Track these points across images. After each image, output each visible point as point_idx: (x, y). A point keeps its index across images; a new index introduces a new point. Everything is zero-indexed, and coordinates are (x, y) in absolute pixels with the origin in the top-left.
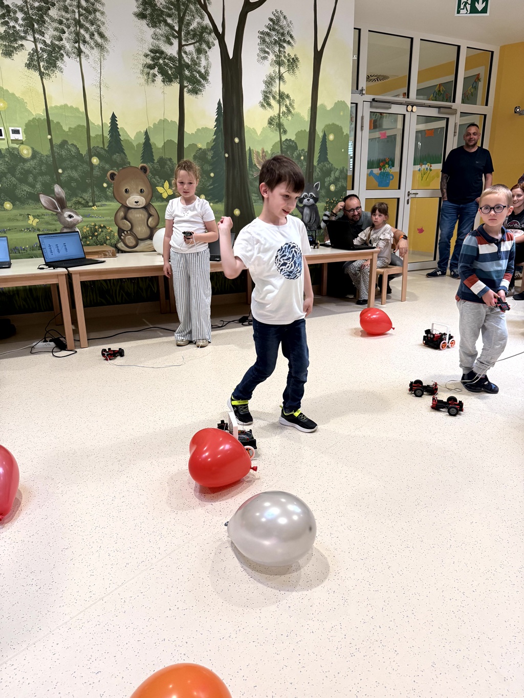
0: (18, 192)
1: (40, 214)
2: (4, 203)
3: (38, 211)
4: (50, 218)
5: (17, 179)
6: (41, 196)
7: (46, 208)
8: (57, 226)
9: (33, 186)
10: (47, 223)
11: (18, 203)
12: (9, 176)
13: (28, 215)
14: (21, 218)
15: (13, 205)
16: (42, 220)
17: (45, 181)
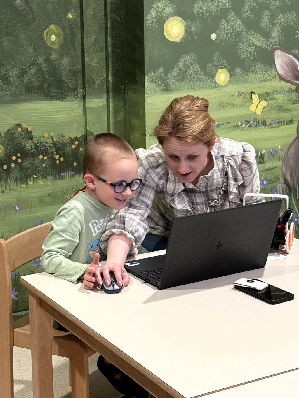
0: (242, 47)
1: (270, 91)
2: (216, 73)
3: (268, 84)
4: (286, 98)
5: (244, 22)
6: (278, 53)
7: (282, 78)
8: (294, 113)
9: (266, 35)
10: (280, 108)
11: (238, 70)
12: (232, 15)
13: (253, 93)
14: (239, 101)
15: (231, 76)
16: (273, 102)
17: (287, 23)
